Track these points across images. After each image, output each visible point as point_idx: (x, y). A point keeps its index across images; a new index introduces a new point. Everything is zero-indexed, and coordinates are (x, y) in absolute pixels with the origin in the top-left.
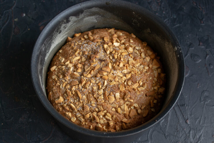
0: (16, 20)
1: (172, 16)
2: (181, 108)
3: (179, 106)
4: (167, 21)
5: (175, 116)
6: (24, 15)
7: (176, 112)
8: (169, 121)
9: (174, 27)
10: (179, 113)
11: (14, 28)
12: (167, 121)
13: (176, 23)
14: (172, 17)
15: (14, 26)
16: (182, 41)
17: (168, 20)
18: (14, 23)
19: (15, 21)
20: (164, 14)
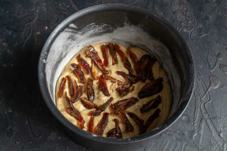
0: (38, 33)
1: (199, 25)
2: (213, 121)
3: (211, 119)
4: (193, 30)
5: (208, 129)
6: (47, 28)
7: (208, 125)
8: (202, 135)
9: (201, 37)
10: (211, 126)
11: (37, 42)
12: (200, 134)
13: (202, 33)
14: (198, 27)
15: (36, 40)
16: (210, 51)
17: (195, 30)
18: (36, 36)
19: (37, 35)
20: (190, 23)
